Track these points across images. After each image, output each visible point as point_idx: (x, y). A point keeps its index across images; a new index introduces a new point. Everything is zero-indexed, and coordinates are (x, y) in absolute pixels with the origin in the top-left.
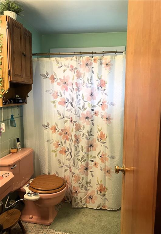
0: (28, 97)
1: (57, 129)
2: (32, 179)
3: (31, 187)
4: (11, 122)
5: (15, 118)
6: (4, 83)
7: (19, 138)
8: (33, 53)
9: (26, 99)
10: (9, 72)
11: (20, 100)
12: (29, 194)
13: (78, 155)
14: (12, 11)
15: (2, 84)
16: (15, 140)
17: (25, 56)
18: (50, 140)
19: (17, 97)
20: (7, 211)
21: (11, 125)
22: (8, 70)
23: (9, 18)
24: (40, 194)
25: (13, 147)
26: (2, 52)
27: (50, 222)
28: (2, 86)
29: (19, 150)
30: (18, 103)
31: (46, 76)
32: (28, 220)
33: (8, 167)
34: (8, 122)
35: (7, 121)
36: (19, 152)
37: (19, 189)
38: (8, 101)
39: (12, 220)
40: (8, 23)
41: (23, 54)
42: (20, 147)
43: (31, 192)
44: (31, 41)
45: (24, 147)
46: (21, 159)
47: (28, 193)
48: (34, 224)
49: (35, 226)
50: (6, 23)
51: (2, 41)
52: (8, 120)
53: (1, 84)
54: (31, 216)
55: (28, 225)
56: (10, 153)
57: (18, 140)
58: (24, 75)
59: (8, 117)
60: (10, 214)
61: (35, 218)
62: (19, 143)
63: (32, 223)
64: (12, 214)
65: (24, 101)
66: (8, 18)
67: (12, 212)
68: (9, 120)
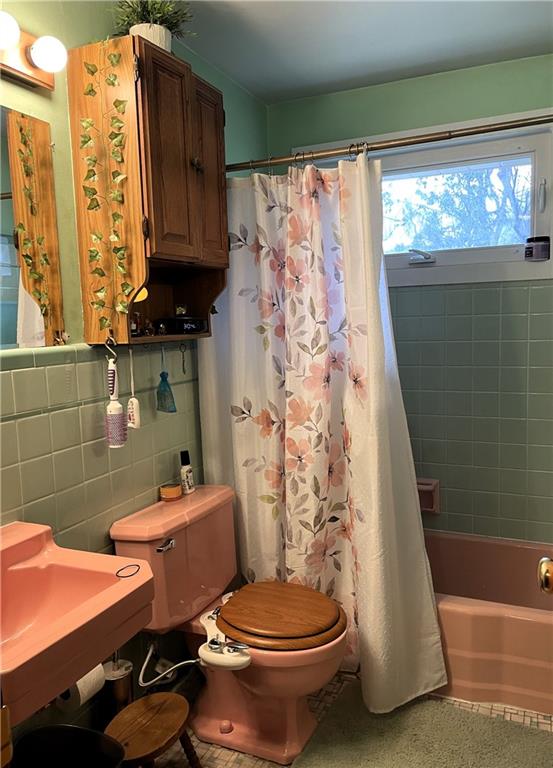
0: (214, 312)
1: (273, 423)
2: (231, 594)
3: (223, 623)
4: (159, 398)
5: (174, 384)
6: (130, 263)
7: (187, 452)
8: (227, 164)
9: (208, 319)
10: (146, 224)
11: (187, 322)
12: (216, 643)
13: (301, 508)
14: (155, 22)
15: (126, 266)
16: (175, 456)
17: (198, 169)
18: (254, 460)
19: (178, 313)
20: (146, 695)
21: (162, 407)
22: (142, 219)
23: (143, 42)
24: (251, 646)
25: (170, 482)
26: (123, 161)
27: (290, 754)
28: (125, 276)
29: (189, 491)
30: (181, 331)
31: (240, 240)
32: (217, 735)
33: (147, 546)
34: (151, 398)
35: (148, 393)
36: (189, 497)
37: (187, 624)
38: (151, 325)
39: (159, 732)
40: (140, 61)
41: (192, 164)
42: (191, 482)
43: (222, 638)
44: (220, 121)
45: (203, 483)
46: (191, 521)
47: (213, 642)
48: (236, 754)
49: (239, 762)
50: (132, 61)
51: (121, 125)
52: (152, 389)
53: (123, 267)
54: (225, 723)
55: (215, 756)
56: (160, 499)
57: (185, 458)
58: (197, 235)
59: (152, 380)
60: (153, 708)
61: (240, 733)
62: (185, 468)
63: (230, 749)
64: (160, 709)
65: (203, 328)
66: (140, 43)
67: (162, 701)
68: (156, 391)
